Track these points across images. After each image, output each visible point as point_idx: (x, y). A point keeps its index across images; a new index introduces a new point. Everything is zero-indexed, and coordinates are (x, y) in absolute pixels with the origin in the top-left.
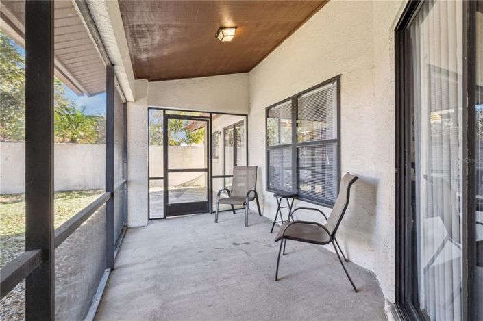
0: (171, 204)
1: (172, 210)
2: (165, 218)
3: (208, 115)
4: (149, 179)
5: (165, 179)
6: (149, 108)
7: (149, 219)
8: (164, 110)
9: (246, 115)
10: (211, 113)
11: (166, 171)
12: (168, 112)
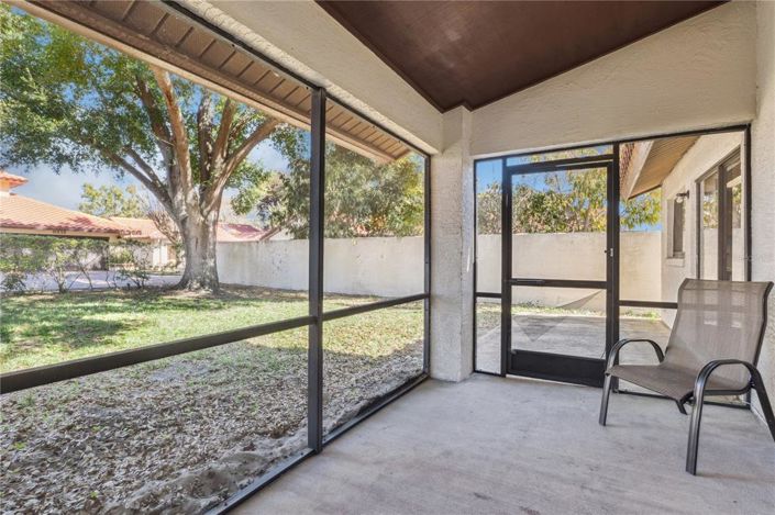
0: (518, 352)
1: (518, 364)
2: (502, 376)
3: (609, 150)
4: (476, 295)
5: (506, 298)
6: (476, 161)
7: (474, 371)
8: (504, 158)
9: (746, 128)
10: (616, 144)
11: (508, 281)
12: (511, 163)
